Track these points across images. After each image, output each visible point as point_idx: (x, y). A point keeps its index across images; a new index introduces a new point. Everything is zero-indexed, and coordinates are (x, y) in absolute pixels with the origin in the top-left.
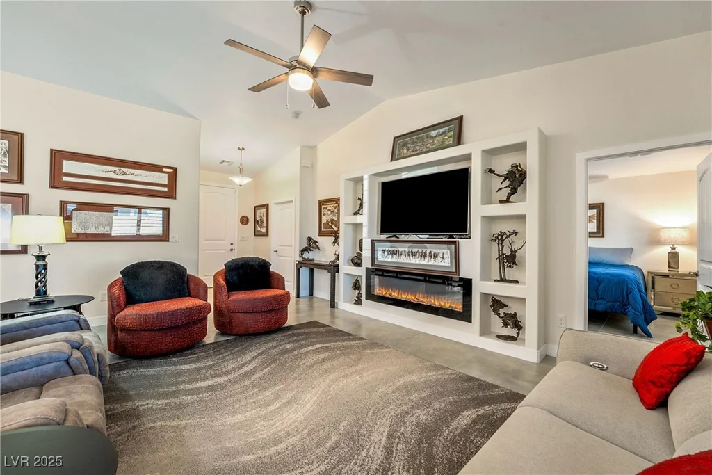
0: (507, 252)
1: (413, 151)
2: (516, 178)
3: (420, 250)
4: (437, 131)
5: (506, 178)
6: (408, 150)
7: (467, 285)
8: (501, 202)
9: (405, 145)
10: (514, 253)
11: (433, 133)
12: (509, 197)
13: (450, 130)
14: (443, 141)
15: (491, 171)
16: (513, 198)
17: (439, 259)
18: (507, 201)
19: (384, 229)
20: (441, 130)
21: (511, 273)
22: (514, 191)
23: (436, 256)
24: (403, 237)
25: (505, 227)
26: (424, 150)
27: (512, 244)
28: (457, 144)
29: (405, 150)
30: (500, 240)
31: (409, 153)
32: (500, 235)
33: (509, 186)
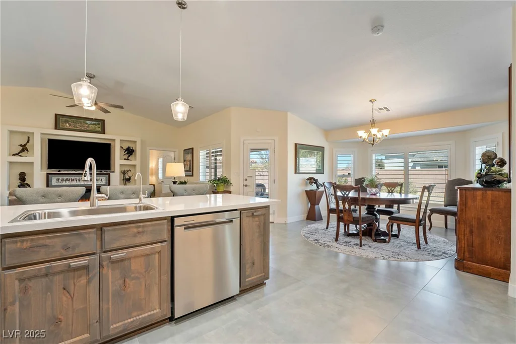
0: (127, 177)
2: (130, 152)
4: (90, 122)
5: (125, 151)
6: (70, 125)
8: (125, 159)
9: (67, 122)
10: (130, 177)
11: (88, 122)
12: (128, 157)
13: (99, 124)
14: (95, 128)
15: (122, 148)
16: (129, 158)
18: (128, 159)
19: (50, 167)
20: (93, 122)
22: (129, 156)
24: (62, 172)
25: (126, 169)
26: (83, 129)
27: (130, 174)
28: (103, 132)
29: (67, 124)
30: (124, 173)
31: (71, 128)
32: (125, 171)
33: (127, 154)
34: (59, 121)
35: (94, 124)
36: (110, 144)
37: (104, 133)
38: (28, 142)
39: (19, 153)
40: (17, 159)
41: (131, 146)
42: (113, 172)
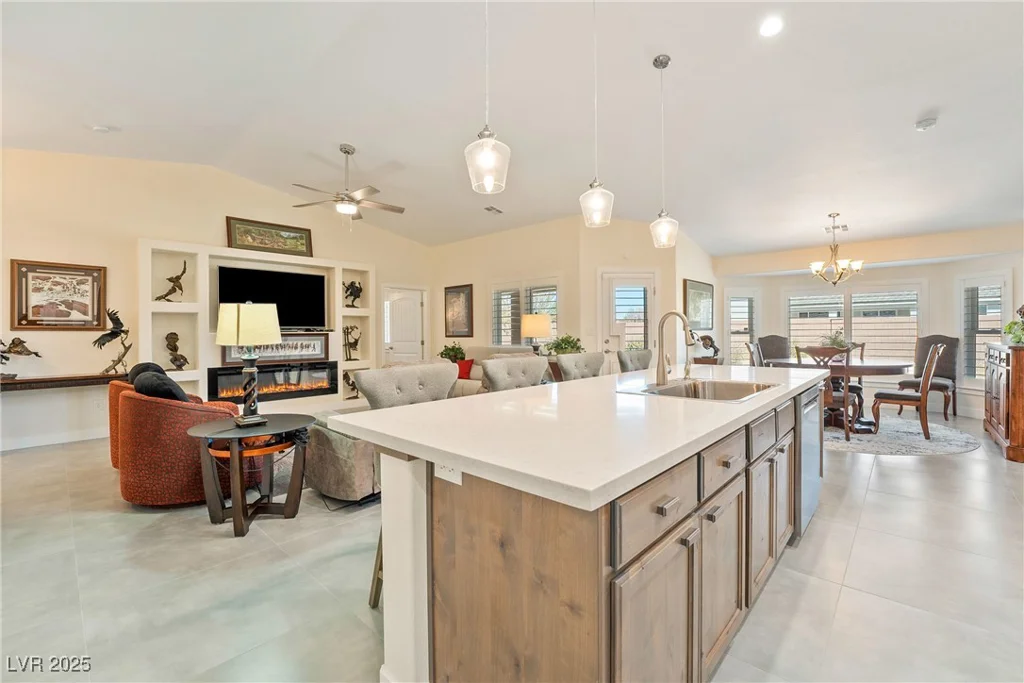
0: (352, 341)
1: (261, 243)
2: (355, 291)
3: (291, 343)
4: (288, 234)
6: (254, 239)
7: (333, 366)
8: (348, 306)
9: (248, 232)
10: (356, 342)
11: (283, 233)
12: (353, 302)
13: (301, 238)
14: (297, 246)
15: (344, 283)
16: (355, 304)
17: (311, 349)
18: (353, 306)
20: (292, 235)
21: (354, 355)
22: (354, 300)
23: (308, 347)
25: (350, 324)
26: (276, 247)
27: (355, 335)
28: (310, 253)
29: (249, 238)
30: (347, 332)
31: (256, 244)
32: (347, 329)
33: (351, 294)
34: (235, 230)
35: (294, 238)
36: (322, 278)
37: (312, 256)
38: (184, 272)
39: (166, 295)
40: (164, 307)
41: (357, 280)
42: (332, 331)
